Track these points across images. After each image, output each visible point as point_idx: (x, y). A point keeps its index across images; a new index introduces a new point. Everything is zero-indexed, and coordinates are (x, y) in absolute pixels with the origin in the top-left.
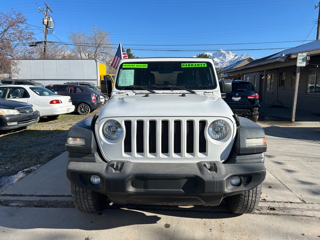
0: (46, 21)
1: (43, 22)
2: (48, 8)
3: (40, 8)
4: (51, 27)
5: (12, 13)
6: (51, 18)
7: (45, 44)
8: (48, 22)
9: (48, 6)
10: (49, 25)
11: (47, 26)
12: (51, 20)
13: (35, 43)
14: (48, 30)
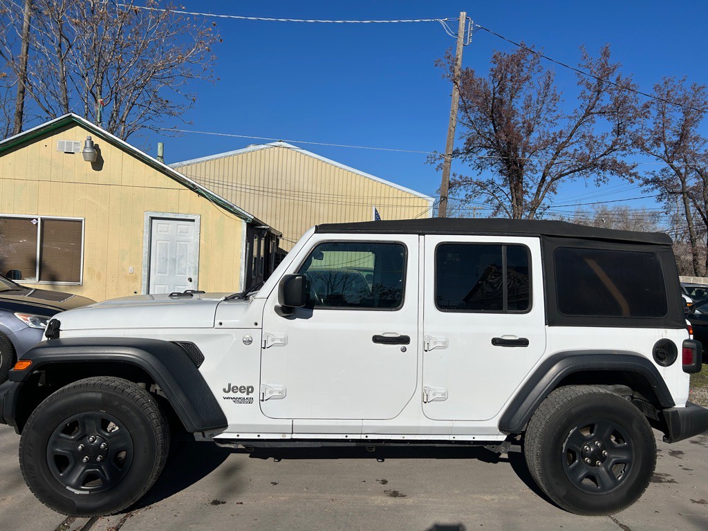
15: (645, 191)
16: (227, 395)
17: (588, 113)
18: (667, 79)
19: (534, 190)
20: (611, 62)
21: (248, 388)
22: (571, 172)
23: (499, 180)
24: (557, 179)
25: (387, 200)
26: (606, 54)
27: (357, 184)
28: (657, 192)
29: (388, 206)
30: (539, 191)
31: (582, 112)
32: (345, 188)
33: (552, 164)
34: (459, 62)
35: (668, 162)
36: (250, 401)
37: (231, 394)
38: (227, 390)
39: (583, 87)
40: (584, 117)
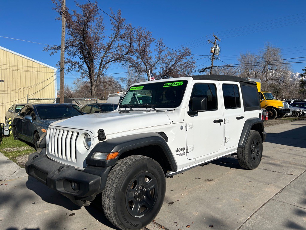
0: (213, 50)
1: (211, 51)
2: (216, 38)
3: (209, 40)
4: (217, 54)
5: (182, 49)
6: (218, 46)
7: (212, 69)
8: (215, 50)
9: (217, 37)
10: (216, 53)
11: (214, 54)
12: (218, 48)
13: (204, 69)
14: (214, 57)
15: (131, 70)
16: (177, 153)
17: (116, 36)
18: (140, 28)
19: (98, 68)
20: (122, 17)
21: (183, 148)
22: (113, 61)
23: (81, 62)
24: (108, 63)
25: (31, 68)
26: (120, 13)
27: (13, 59)
28: (135, 71)
29: (33, 71)
30: (100, 68)
31: (114, 36)
32: (5, 61)
33: (104, 56)
34: (65, 4)
35: (141, 59)
36: (183, 154)
37: (178, 153)
38: (177, 151)
39: (113, 26)
40: (115, 38)
